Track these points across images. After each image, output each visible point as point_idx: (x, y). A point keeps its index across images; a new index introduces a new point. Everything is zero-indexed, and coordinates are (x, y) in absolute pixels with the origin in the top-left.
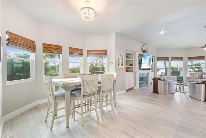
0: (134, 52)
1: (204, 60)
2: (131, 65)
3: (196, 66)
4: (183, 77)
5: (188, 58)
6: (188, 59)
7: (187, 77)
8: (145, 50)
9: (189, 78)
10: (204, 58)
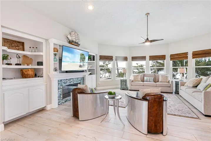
0: (47, 40)
1: (145, 60)
2: (40, 63)
3: (140, 68)
4: (126, 80)
5: (132, 57)
6: (132, 59)
7: (130, 80)
8: (74, 40)
9: (132, 81)
10: (145, 58)
